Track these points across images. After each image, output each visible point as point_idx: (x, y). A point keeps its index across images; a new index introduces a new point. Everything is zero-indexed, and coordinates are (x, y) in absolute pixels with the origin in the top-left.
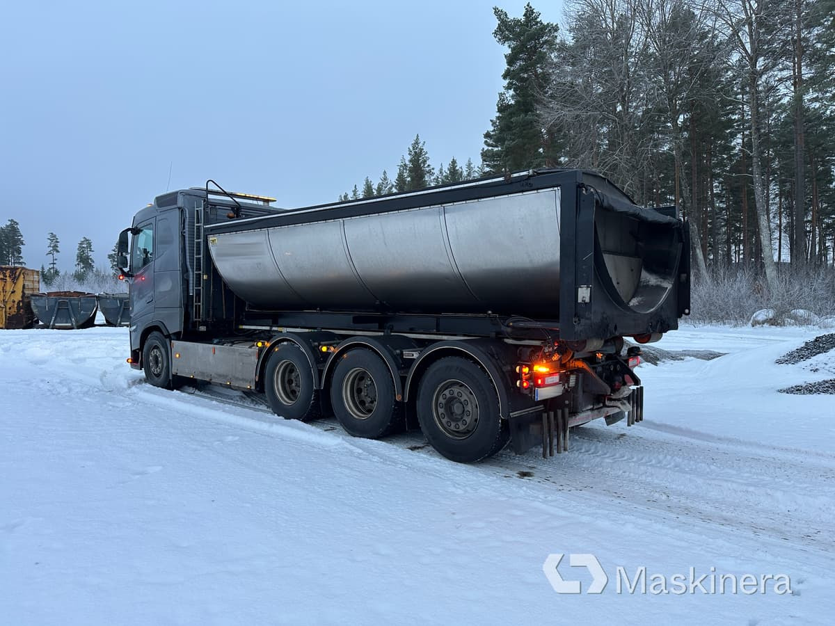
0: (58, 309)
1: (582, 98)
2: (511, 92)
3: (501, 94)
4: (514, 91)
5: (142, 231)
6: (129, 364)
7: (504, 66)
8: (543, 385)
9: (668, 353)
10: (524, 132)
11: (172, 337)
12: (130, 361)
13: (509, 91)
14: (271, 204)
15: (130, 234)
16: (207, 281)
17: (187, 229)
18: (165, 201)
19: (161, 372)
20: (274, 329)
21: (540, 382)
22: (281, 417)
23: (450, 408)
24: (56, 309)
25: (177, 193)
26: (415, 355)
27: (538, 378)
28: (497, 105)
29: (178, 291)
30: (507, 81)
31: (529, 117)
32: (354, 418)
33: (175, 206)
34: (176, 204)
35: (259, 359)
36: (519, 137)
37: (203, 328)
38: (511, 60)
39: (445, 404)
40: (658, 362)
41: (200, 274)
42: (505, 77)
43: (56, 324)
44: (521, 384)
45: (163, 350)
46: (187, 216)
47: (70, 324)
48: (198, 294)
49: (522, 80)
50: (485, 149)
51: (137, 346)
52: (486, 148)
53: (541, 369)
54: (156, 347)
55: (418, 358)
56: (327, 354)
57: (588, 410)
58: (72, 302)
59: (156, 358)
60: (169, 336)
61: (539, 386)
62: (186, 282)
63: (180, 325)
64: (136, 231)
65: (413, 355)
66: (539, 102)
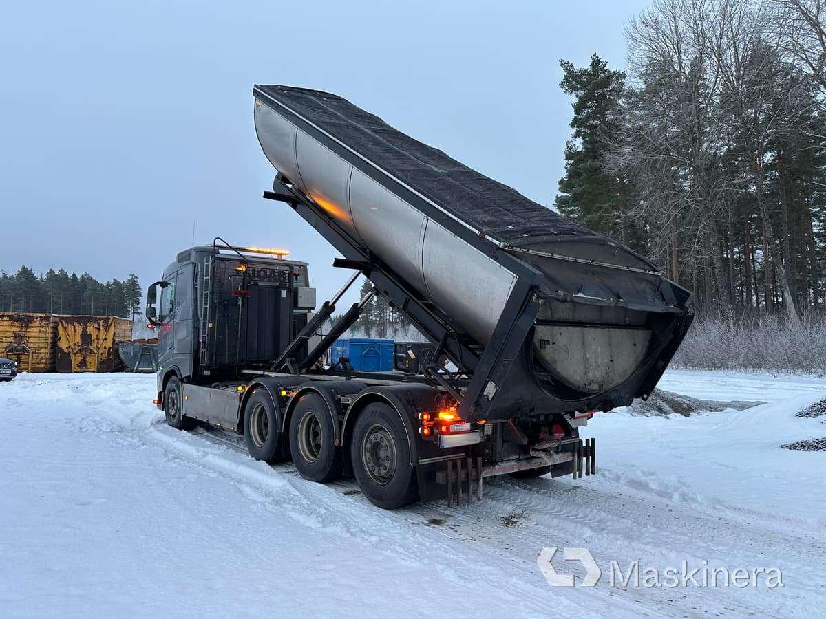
0: (142, 355)
1: (649, 142)
2: (580, 140)
3: (568, 142)
4: (583, 138)
5: (170, 284)
6: (156, 405)
7: (572, 115)
8: (448, 433)
9: (707, 403)
10: (592, 177)
11: (185, 380)
12: (156, 402)
13: (578, 138)
14: (284, 257)
15: (159, 288)
16: (212, 329)
17: (198, 283)
18: (183, 257)
19: (176, 413)
20: (266, 373)
21: (443, 429)
22: (253, 459)
23: (376, 452)
24: (140, 355)
25: (191, 249)
26: (350, 401)
27: (442, 425)
28: (565, 153)
29: (190, 339)
30: (575, 129)
31: (598, 163)
32: (305, 461)
33: (189, 262)
34: (189, 259)
35: (240, 402)
36: (587, 183)
37: (207, 373)
38: (578, 109)
39: (372, 449)
40: (692, 413)
41: (206, 323)
42: (572, 125)
43: (140, 369)
44: (422, 431)
45: (177, 392)
46: (199, 270)
47: (151, 369)
48: (204, 342)
49: (592, 127)
50: (559, 196)
51: (161, 390)
52: (560, 194)
53: (446, 416)
54: (174, 391)
55: (352, 403)
56: (287, 398)
57: (513, 460)
58: (155, 348)
59: (173, 399)
60: (182, 380)
61: (443, 434)
62: (196, 329)
63: (190, 369)
64: (164, 284)
65: (348, 401)
66: (605, 147)
